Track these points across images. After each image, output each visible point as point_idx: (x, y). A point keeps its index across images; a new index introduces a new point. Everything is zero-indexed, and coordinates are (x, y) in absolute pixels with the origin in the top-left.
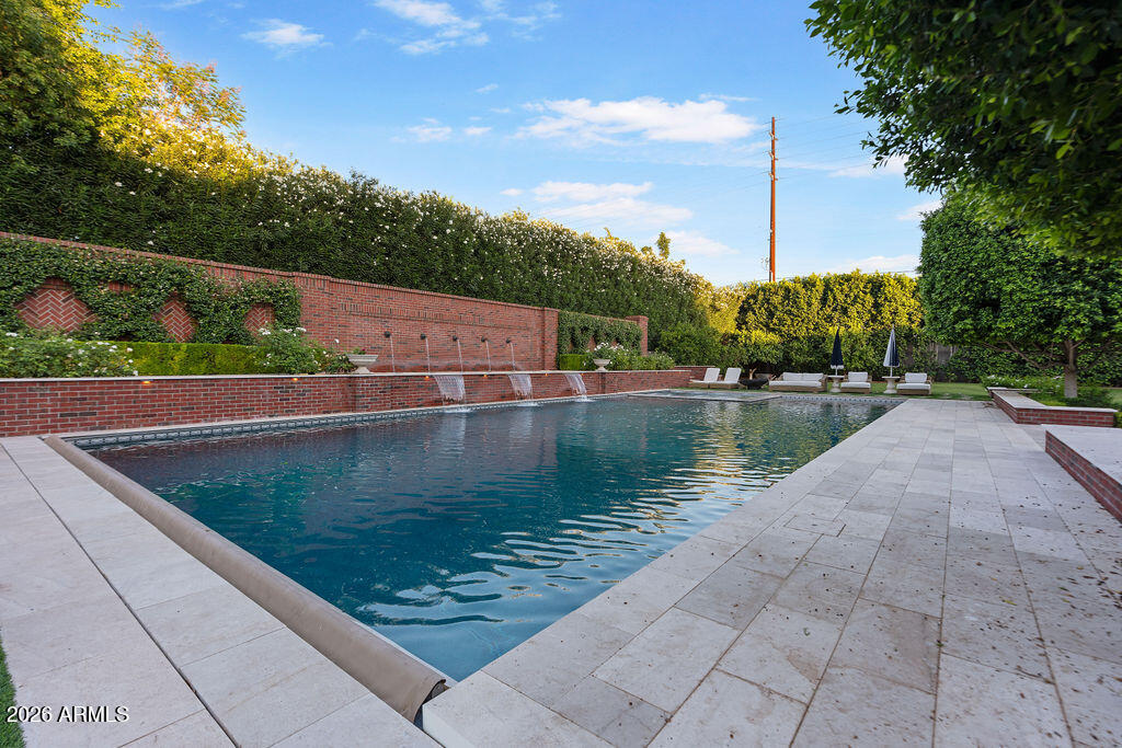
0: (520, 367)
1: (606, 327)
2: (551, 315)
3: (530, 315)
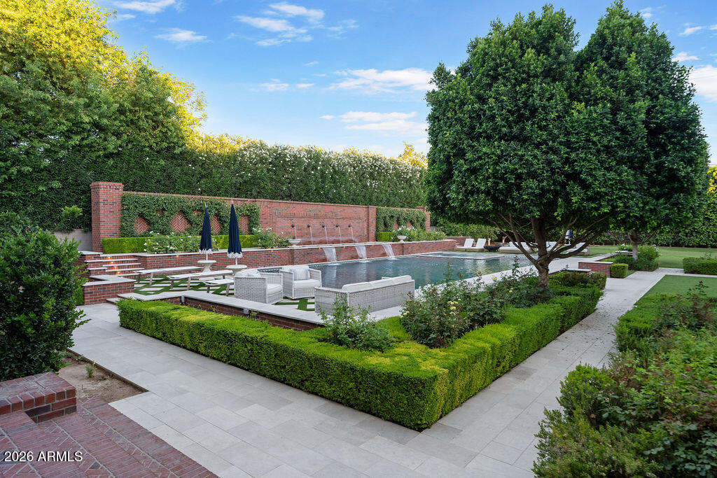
0: (356, 240)
1: (404, 215)
2: (373, 209)
3: (360, 210)
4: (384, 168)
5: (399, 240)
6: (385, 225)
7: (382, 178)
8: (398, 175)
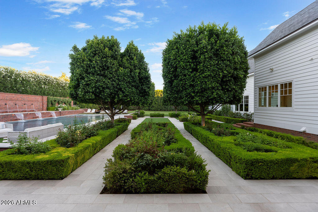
0: (36, 110)
1: (61, 100)
2: (45, 98)
3: (39, 98)
4: (51, 81)
5: (59, 110)
6: (52, 104)
7: (50, 85)
8: (58, 84)
